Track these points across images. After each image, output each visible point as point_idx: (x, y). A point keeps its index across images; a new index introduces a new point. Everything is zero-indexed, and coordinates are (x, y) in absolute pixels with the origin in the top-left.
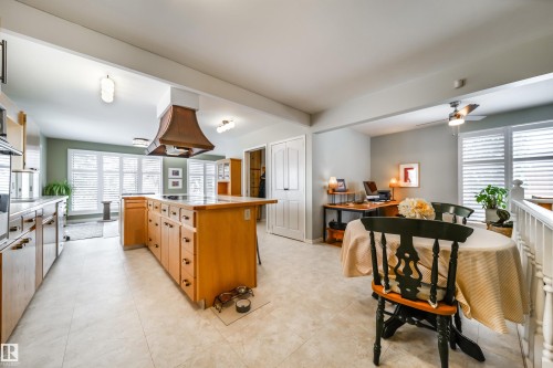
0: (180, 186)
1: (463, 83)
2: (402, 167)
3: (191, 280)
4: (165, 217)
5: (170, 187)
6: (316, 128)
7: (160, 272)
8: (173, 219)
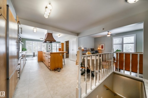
0: (51, 49)
1: (103, 29)
2: (101, 45)
3: (50, 66)
4: (46, 55)
5: (48, 49)
6: (79, 37)
7: (45, 66)
8: (47, 55)
